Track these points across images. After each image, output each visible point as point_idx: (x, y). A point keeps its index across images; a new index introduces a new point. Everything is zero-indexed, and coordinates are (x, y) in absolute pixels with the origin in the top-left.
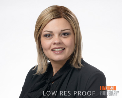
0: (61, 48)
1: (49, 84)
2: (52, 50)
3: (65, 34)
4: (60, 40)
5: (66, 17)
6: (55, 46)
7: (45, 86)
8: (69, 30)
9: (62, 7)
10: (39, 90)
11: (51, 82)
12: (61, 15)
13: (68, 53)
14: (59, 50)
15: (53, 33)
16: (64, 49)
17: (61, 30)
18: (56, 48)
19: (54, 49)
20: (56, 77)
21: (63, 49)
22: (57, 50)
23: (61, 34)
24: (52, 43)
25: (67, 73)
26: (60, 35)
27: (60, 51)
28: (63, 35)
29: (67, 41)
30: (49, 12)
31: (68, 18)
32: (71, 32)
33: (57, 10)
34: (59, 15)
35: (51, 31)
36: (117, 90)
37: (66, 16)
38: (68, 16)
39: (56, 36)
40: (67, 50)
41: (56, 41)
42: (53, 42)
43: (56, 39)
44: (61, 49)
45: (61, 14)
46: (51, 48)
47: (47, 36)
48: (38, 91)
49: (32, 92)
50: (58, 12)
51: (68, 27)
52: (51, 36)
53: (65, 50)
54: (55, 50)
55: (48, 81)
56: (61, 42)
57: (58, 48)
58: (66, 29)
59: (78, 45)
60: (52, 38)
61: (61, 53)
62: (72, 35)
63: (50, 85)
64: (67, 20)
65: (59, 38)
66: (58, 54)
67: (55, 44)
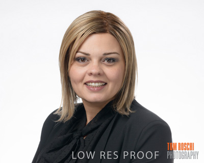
0: (101, 82)
1: (78, 139)
2: (85, 84)
3: (109, 60)
4: (101, 69)
5: (115, 32)
6: (92, 78)
7: (71, 143)
8: (117, 53)
9: (109, 14)
10: (62, 149)
11: (82, 136)
12: (106, 28)
13: (110, 90)
14: (97, 84)
15: (90, 56)
16: (106, 84)
17: (104, 53)
18: (92, 82)
19: (89, 82)
20: (90, 129)
21: (104, 84)
22: (93, 84)
23: (103, 60)
24: (86, 72)
25: (107, 121)
26: (101, 62)
27: (98, 87)
28: (106, 61)
29: (111, 72)
30: (86, 20)
31: (116, 34)
32: (120, 57)
33: (100, 19)
34: (102, 27)
35: (87, 52)
36: (196, 149)
37: (113, 31)
38: (117, 30)
39: (95, 61)
40: (110, 86)
41: (94, 71)
42: (89, 72)
43: (93, 66)
44: (100, 84)
45: (106, 26)
46: (85, 81)
47: (80, 60)
48: (60, 150)
49: (50, 152)
50: (102, 23)
51: (116, 49)
52: (86, 61)
53: (106, 86)
54: (90, 84)
55: (76, 135)
56: (101, 73)
57: (95, 82)
58: (113, 52)
59: (130, 79)
60: (88, 64)
61: (100, 90)
62: (121, 63)
63: (80, 141)
64: (114, 38)
65: (99, 65)
66: (94, 92)
67: (91, 74)
